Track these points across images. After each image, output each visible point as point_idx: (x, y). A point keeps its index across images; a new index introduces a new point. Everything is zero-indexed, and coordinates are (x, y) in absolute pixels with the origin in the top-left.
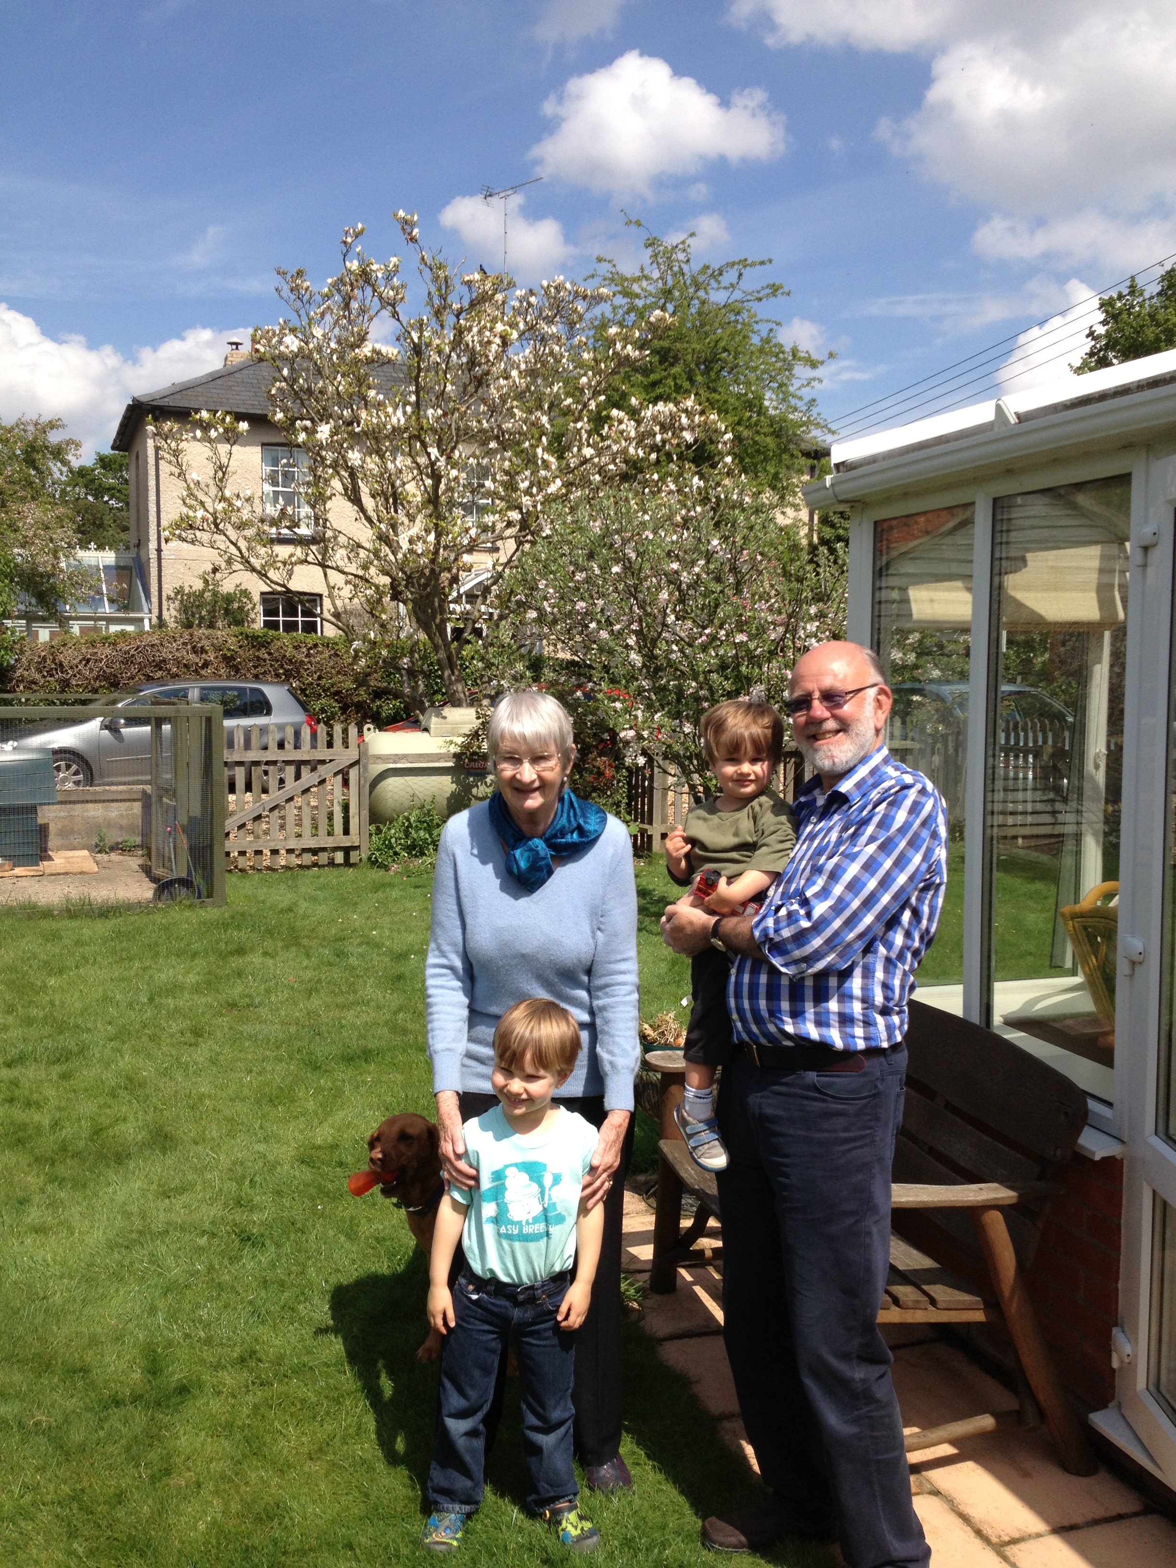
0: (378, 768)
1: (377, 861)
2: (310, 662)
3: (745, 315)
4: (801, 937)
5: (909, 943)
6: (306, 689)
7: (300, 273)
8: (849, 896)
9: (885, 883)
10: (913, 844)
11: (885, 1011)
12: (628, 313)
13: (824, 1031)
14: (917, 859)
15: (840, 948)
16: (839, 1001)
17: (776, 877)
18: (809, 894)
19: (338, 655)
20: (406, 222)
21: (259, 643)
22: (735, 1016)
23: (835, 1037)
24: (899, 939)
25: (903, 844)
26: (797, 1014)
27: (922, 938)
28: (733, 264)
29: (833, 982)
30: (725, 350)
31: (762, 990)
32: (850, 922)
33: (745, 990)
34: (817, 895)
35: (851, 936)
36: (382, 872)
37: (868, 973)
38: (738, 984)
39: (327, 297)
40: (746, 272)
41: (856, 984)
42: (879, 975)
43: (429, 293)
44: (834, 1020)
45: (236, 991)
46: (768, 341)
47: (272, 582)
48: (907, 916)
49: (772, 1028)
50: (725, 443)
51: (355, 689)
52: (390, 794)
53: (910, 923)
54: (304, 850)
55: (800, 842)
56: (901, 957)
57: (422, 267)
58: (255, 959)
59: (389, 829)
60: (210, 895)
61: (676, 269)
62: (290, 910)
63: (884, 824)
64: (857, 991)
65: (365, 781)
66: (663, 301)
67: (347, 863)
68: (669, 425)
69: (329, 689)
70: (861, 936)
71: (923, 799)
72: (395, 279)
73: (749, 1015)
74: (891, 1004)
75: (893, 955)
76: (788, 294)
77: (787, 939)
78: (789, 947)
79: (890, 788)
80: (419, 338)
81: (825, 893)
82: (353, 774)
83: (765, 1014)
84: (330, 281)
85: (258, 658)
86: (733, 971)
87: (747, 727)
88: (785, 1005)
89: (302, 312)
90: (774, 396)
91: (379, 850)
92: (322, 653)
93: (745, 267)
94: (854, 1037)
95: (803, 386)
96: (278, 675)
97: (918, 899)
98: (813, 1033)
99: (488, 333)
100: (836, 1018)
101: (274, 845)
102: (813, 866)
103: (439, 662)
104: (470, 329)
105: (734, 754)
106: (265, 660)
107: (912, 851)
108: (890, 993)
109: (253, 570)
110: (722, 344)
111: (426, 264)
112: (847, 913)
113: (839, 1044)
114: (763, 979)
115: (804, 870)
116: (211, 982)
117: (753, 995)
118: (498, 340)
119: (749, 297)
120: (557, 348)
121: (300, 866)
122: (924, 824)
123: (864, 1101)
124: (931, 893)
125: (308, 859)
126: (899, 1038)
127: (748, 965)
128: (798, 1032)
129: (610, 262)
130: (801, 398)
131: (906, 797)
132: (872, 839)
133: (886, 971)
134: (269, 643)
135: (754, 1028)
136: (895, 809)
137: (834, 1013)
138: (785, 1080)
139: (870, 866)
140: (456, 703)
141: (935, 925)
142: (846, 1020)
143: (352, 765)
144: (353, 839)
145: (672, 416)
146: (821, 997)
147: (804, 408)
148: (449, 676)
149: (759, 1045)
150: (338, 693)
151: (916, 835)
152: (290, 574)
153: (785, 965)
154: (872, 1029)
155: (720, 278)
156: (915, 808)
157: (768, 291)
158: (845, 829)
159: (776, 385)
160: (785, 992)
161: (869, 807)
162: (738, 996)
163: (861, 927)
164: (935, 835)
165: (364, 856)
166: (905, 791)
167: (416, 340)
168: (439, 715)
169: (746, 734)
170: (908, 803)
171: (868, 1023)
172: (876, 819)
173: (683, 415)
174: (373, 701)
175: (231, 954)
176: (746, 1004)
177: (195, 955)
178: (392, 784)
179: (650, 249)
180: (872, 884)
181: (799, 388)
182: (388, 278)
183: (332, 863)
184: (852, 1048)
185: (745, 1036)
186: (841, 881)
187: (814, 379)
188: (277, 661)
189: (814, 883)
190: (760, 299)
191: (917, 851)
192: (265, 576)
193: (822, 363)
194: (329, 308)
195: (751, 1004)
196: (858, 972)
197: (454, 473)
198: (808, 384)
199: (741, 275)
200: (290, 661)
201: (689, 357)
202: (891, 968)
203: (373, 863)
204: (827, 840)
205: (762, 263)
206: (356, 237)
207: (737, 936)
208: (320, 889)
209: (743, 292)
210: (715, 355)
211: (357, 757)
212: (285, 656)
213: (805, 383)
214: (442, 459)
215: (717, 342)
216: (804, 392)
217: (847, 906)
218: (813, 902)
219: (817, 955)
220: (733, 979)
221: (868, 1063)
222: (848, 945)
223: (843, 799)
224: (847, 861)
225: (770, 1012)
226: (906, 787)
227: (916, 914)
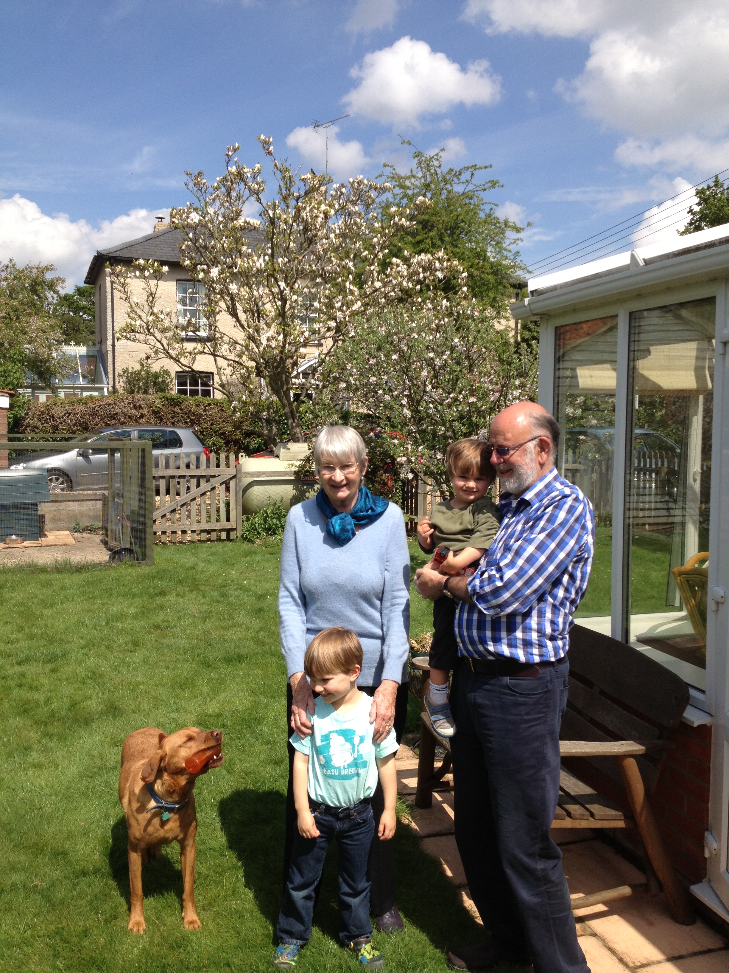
0: (247, 480)
1: (247, 538)
2: (206, 415)
3: (475, 199)
4: (496, 592)
5: (568, 595)
6: (203, 431)
7: (200, 174)
8: (527, 567)
9: (550, 558)
10: (569, 533)
11: (553, 638)
12: (402, 198)
13: (514, 650)
14: (572, 543)
15: (522, 599)
16: (523, 632)
17: (485, 552)
19: (223, 410)
20: (265, 142)
21: (175, 403)
22: (458, 640)
23: (521, 655)
24: (561, 593)
25: (563, 533)
26: (496, 640)
27: (576, 593)
28: (468, 168)
29: (519, 619)
30: (463, 221)
31: (475, 624)
32: (529, 583)
33: (465, 623)
34: (507, 565)
35: (529, 591)
36: (250, 545)
37: (541, 614)
38: (460, 619)
39: (217, 189)
40: (476, 173)
41: (533, 621)
42: (549, 615)
43: (280, 186)
44: (520, 643)
45: (160, 618)
46: (490, 216)
47: (182, 365)
48: (566, 578)
49: (480, 648)
50: (463, 279)
51: (234, 431)
52: (255, 497)
53: (568, 583)
54: (202, 531)
55: (500, 530)
56: (562, 604)
57: (275, 170)
58: (172, 598)
59: (254, 518)
60: (144, 559)
61: (432, 171)
62: (193, 568)
63: (551, 520)
64: (534, 625)
65: (240, 488)
66: (424, 191)
67: (229, 539)
68: (428, 268)
69: (217, 431)
70: (535, 592)
71: (576, 504)
72: (258, 178)
73: (467, 640)
74: (556, 634)
75: (557, 603)
76: (502, 186)
77: (488, 593)
78: (489, 598)
79: (556, 497)
80: (274, 214)
81: (512, 564)
82: (232, 483)
83: (476, 639)
84: (218, 179)
85: (174, 412)
86: (458, 611)
87: (474, 456)
88: (489, 634)
89: (201, 198)
90: (493, 250)
91: (248, 531)
92: (213, 409)
93: (475, 170)
94: (532, 654)
95: (511, 243)
96: (186, 423)
97: (573, 568)
98: (506, 651)
99: (316, 211)
100: (521, 643)
101: (183, 528)
102: (506, 546)
103: (285, 414)
104: (305, 209)
105: (464, 473)
106: (178, 414)
107: (568, 537)
108: (556, 627)
109: (171, 357)
110: (461, 217)
111: (277, 168)
112: (526, 577)
113: (523, 659)
114: (475, 616)
115: (500, 548)
116: (144, 613)
117: (469, 628)
118: (322, 215)
119: (478, 189)
120: (358, 220)
121: (199, 541)
122: (577, 520)
123: (540, 696)
124: (582, 563)
125: (204, 536)
126: (562, 655)
127: (466, 608)
128: (497, 651)
129: (391, 167)
130: (510, 251)
131: (565, 502)
132: (543, 530)
133: (553, 613)
134: (180, 403)
135: (470, 648)
136: (558, 510)
137: (520, 639)
138: (490, 682)
139: (541, 547)
140: (296, 440)
141: (586, 584)
142: (527, 644)
143: (231, 478)
144: (232, 524)
145: (430, 262)
146: (511, 629)
147: (512, 257)
148: (292, 424)
149: (473, 658)
150: (223, 434)
151: (571, 527)
152: (194, 360)
153: (487, 609)
154: (544, 649)
155: (460, 177)
156: (571, 511)
157: (490, 185)
158: (526, 523)
159: (494, 243)
160: (488, 625)
161: (542, 509)
162: (460, 627)
163: (535, 586)
164: (584, 527)
165: (239, 535)
166: (565, 499)
167: (271, 215)
168: (285, 447)
170: (566, 507)
171: (541, 646)
172: (546, 517)
173: (437, 262)
174: (245, 439)
175: (157, 595)
176: (465, 633)
177: (134, 596)
178: (256, 490)
179: (417, 159)
180: (542, 559)
181: (509, 245)
182: (254, 177)
183: (219, 539)
184: (531, 662)
185: (465, 653)
186: (523, 556)
187: (518, 239)
188: (186, 414)
189: (506, 557)
190: (485, 190)
191: (572, 538)
192: (179, 361)
193: (523, 229)
194: (217, 196)
195: (468, 632)
196: (535, 613)
197: (295, 297)
198: (515, 242)
199: (472, 174)
200: (194, 414)
201: (440, 226)
202: (556, 611)
203: (245, 539)
204: (515, 529)
205: (486, 167)
206: (235, 152)
207: (458, 589)
208: (212, 555)
209: (475, 185)
210: (457, 224)
211: (234, 474)
212: (191, 411)
213: (513, 241)
214: (287, 289)
215: (458, 216)
216: (512, 247)
217: (526, 572)
218: (504, 570)
219: (507, 604)
220: (457, 616)
221: (541, 671)
222: (527, 597)
223: (527, 504)
224: (527, 544)
225: (480, 637)
226: (566, 496)
227: (572, 577)
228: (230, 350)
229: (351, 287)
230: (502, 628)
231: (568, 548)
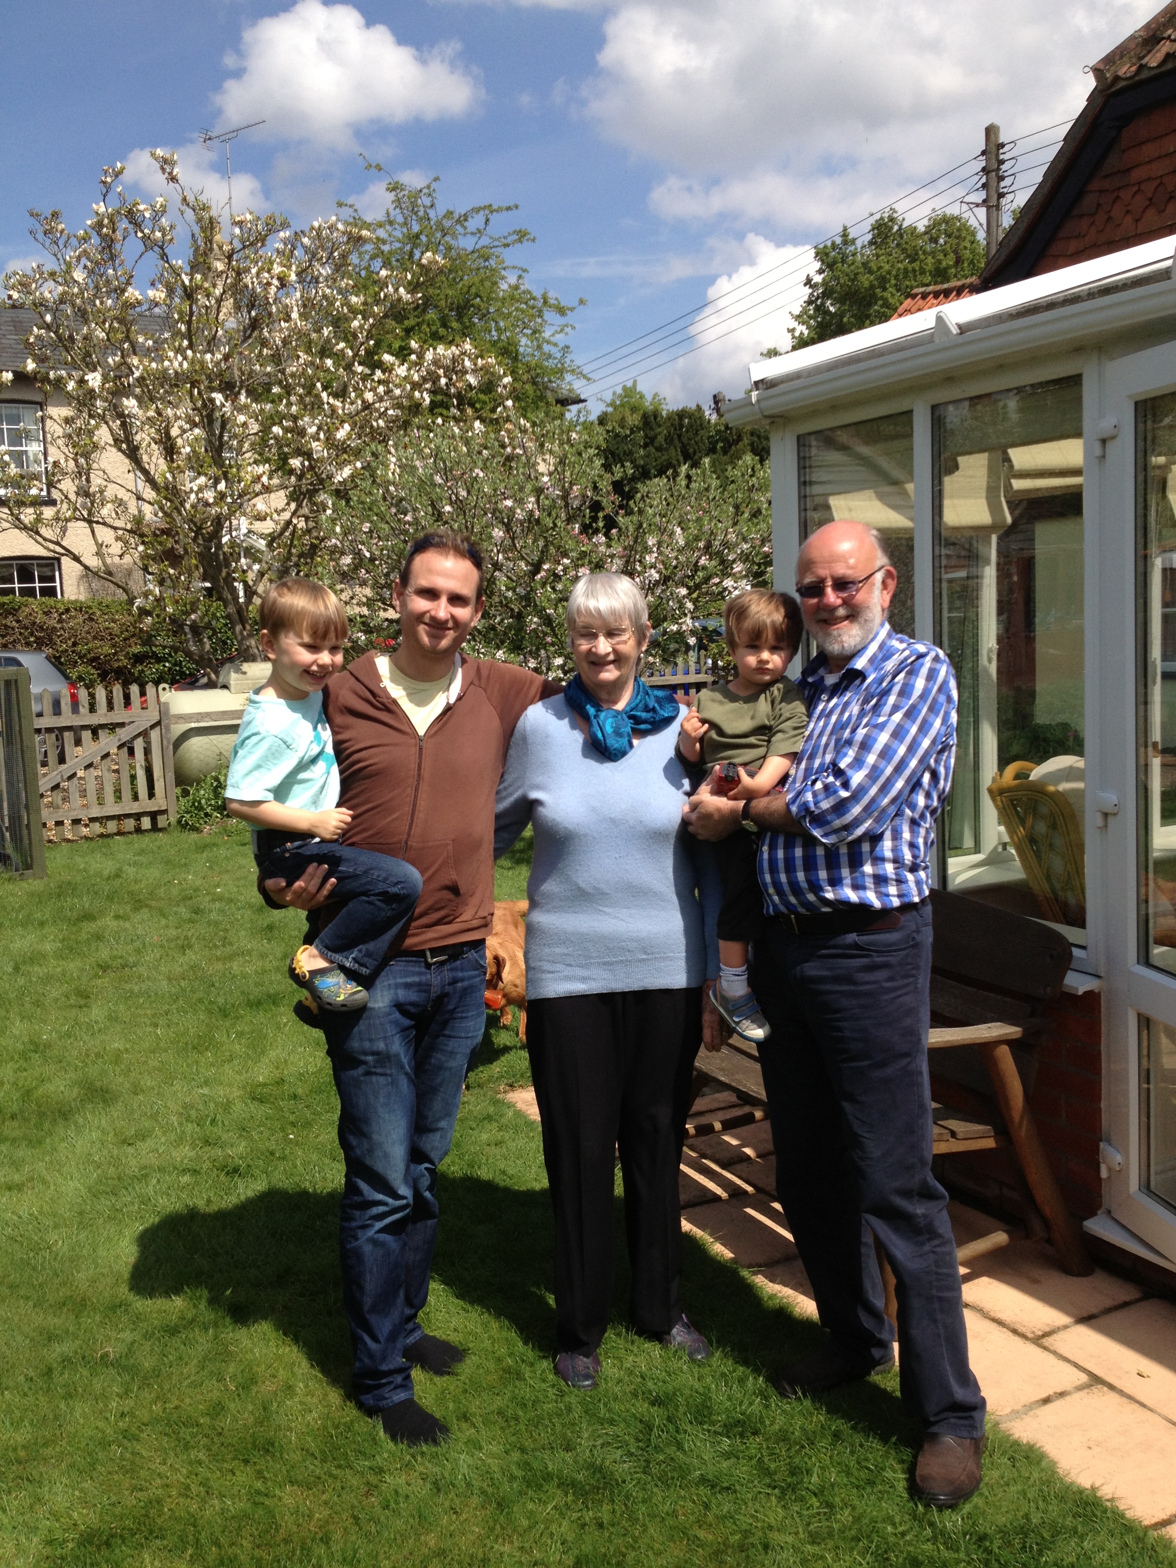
0: (179, 729)
1: (187, 824)
2: (62, 628)
3: (492, 262)
4: (841, 807)
5: (930, 802)
6: (60, 657)
7: (55, 215)
8: (882, 764)
9: (912, 749)
10: (933, 709)
11: (914, 869)
12: (372, 258)
13: (861, 893)
14: (938, 723)
15: (876, 814)
16: (873, 865)
17: (795, 757)
18: (842, 765)
19: (92, 620)
20: (165, 161)
21: (6, 610)
22: (771, 890)
23: (872, 898)
24: (921, 801)
25: (925, 710)
26: (835, 882)
27: (939, 798)
28: (477, 210)
29: (866, 847)
30: (477, 295)
31: (799, 863)
32: (884, 789)
33: (781, 865)
34: (850, 766)
35: (886, 801)
36: (194, 836)
37: (896, 836)
38: (773, 861)
39: (85, 239)
40: (493, 217)
41: (887, 846)
42: (906, 835)
43: (193, 235)
44: (869, 882)
45: (104, 954)
46: (516, 287)
47: (45, 539)
48: (926, 778)
49: (811, 897)
50: (505, 387)
51: (115, 654)
52: (194, 755)
53: (930, 785)
55: (814, 720)
56: (922, 816)
57: (184, 208)
58: (108, 922)
59: (198, 790)
60: (28, 867)
61: (421, 214)
62: (118, 876)
63: (904, 693)
64: (888, 854)
65: (169, 743)
66: (408, 248)
67: (155, 828)
68: (454, 368)
69: (85, 655)
70: (894, 801)
71: (938, 666)
72: (163, 220)
73: (786, 888)
74: (918, 861)
75: (917, 816)
76: (534, 240)
77: (827, 810)
78: (829, 818)
79: (906, 659)
80: (191, 281)
81: (858, 762)
82: (155, 735)
83: (804, 885)
84: (89, 222)
85: (6, 626)
86: (765, 848)
87: (769, 614)
88: (823, 874)
89: (59, 256)
90: (529, 343)
91: (188, 812)
92: (75, 617)
93: (492, 212)
94: (888, 895)
95: (556, 332)
96: (28, 644)
97: (936, 761)
98: (852, 896)
99: (266, 275)
100: (871, 880)
101: (75, 815)
102: (837, 741)
103: (228, 617)
104: (248, 270)
105: (755, 642)
106: (13, 629)
107: (932, 716)
108: (916, 851)
110: (473, 290)
111: (188, 205)
112: (882, 780)
113: (877, 904)
114: (798, 852)
115: (827, 745)
116: (69, 950)
117: (790, 868)
118: (275, 282)
119: (496, 243)
120: (328, 291)
121: (102, 836)
122: (940, 690)
123: (903, 953)
124: (946, 754)
126: (927, 893)
127: (781, 841)
128: (838, 897)
129: (351, 206)
130: (556, 345)
131: (922, 665)
132: (895, 708)
133: (912, 831)
134: (15, 610)
135: (793, 900)
136: (913, 677)
137: (869, 876)
138: (832, 942)
139: (898, 734)
140: (254, 659)
141: (949, 784)
142: (880, 880)
143: (153, 727)
144: (159, 802)
145: (454, 360)
146: (856, 863)
147: (558, 355)
148: (241, 633)
149: (797, 914)
150: (95, 659)
151: (935, 700)
153: (825, 835)
154: (904, 886)
155: (466, 224)
156: (931, 675)
157: (515, 237)
158: (866, 701)
159: (529, 332)
160: (821, 862)
161: (889, 678)
162: (774, 870)
163: (893, 792)
164: (949, 699)
165: (173, 820)
166: (921, 660)
167: (187, 283)
168: (238, 671)
169: (768, 621)
170: (924, 671)
171: (900, 881)
172: (896, 689)
173: (466, 359)
174: (134, 666)
175: (79, 920)
176: (783, 878)
177: (42, 924)
178: (196, 743)
179: (393, 193)
180: (902, 750)
181: (553, 335)
182: (156, 218)
183: (138, 830)
184: (889, 906)
185: (782, 908)
186: (873, 750)
187: (567, 326)
188: (27, 628)
189: (845, 755)
190: (508, 245)
191: (937, 716)
192: (37, 533)
193: (572, 309)
194: (85, 251)
196: (888, 835)
197: (241, 419)
198: (561, 331)
199: (487, 220)
200: (41, 628)
201: (443, 303)
202: (916, 828)
203: (183, 825)
204: (846, 715)
205: (509, 209)
206: (117, 176)
207: (771, 814)
208: (139, 854)
209: (491, 238)
210: (468, 301)
211: (157, 718)
212: (35, 623)
213: (559, 329)
214: (227, 404)
215: (470, 287)
216: (559, 338)
217: (882, 772)
218: (849, 772)
219: (857, 822)
220: (766, 856)
221: (903, 918)
222: (884, 810)
223: (861, 675)
224: (876, 731)
225: (808, 881)
226: (921, 656)
227: (935, 775)
228: (117, 514)
229: (331, 401)
230: (842, 864)
231: (933, 732)
